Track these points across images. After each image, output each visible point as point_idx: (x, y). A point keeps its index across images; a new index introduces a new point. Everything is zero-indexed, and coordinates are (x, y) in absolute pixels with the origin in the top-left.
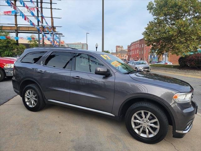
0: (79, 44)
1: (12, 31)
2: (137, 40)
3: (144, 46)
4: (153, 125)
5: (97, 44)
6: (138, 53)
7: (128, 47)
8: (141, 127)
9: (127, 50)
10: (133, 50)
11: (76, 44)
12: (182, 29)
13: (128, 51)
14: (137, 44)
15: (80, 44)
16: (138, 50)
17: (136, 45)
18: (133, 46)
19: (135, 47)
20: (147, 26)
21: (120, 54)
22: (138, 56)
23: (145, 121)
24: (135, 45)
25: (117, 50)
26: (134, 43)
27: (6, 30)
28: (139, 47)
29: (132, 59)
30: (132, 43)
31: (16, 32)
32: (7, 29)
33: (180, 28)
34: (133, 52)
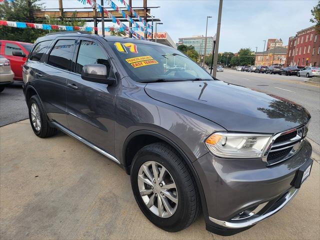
0: (200, 38)
1: (90, 19)
6: (309, 52)
7: (290, 41)
9: (287, 47)
10: (298, 46)
11: (195, 39)
13: (289, 49)
14: (310, 34)
15: (202, 38)
16: (309, 47)
17: (307, 37)
18: (301, 39)
19: (305, 40)
21: (271, 54)
22: (307, 59)
24: (305, 36)
25: (268, 48)
26: (303, 31)
27: (83, 18)
28: (314, 38)
29: (295, 64)
30: (299, 33)
31: (95, 20)
32: (83, 16)
34: (299, 50)
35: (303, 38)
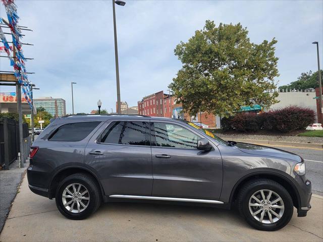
0: (49, 100)
2: (152, 94)
3: (163, 103)
4: (276, 206)
5: (100, 101)
6: (154, 113)
7: (139, 105)
8: (262, 211)
10: (146, 108)
11: (42, 100)
12: (222, 82)
13: (140, 110)
14: (152, 99)
15: (51, 99)
16: (154, 109)
17: (151, 101)
19: (149, 104)
20: (176, 77)
23: (266, 203)
24: (149, 101)
26: (147, 97)
28: (156, 103)
30: (144, 98)
33: (220, 81)
34: (147, 111)
35: (148, 102)
